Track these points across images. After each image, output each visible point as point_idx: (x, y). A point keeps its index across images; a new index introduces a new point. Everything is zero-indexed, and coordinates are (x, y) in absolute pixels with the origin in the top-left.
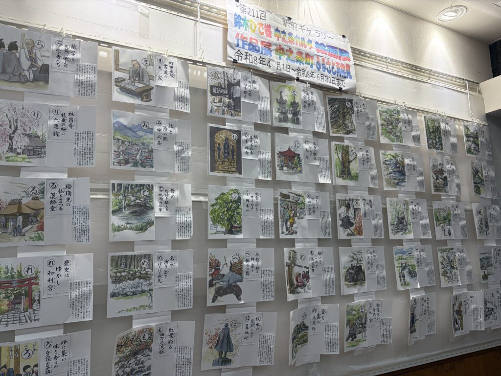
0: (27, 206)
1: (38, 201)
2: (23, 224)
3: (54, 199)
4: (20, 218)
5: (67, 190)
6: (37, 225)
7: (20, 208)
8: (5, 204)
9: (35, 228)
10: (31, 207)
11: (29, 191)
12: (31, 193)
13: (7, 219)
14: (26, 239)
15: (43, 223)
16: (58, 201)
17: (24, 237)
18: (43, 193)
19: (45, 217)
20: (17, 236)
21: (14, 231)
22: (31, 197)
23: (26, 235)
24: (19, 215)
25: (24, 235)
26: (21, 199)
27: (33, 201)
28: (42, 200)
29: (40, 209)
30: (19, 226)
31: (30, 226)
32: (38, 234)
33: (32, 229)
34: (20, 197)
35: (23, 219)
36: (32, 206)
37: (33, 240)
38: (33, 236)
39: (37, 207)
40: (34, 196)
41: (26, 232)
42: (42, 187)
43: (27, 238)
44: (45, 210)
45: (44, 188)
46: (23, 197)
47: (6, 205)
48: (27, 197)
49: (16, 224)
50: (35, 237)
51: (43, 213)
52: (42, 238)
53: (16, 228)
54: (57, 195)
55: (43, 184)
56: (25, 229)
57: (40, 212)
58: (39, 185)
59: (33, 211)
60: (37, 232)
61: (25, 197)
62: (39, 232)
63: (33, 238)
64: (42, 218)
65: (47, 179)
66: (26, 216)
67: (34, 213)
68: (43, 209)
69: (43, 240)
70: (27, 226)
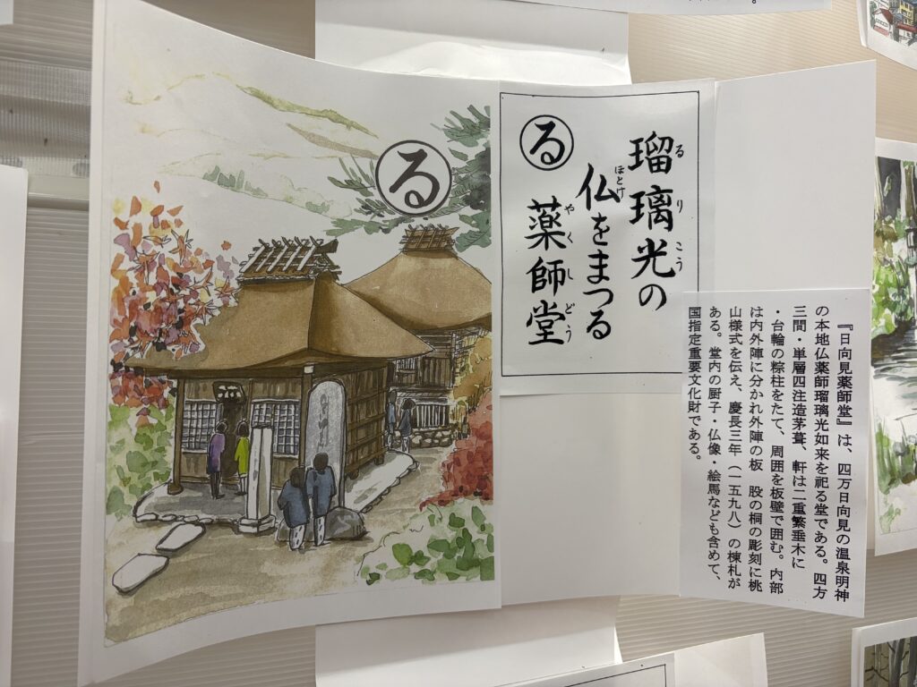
0: (375, 303)
1: (445, 263)
2: (349, 449)
3: (553, 253)
4: (329, 397)
5: (643, 179)
6: (445, 454)
7: (321, 317)
8: (218, 277)
9: (432, 481)
10: (400, 308)
11: (387, 180)
12: (397, 199)
13: (232, 407)
14: (372, 563)
15: (485, 435)
16: (578, 263)
17: (360, 550)
18: (479, 197)
19: (500, 387)
20: (311, 541)
21: (284, 506)
22: (401, 230)
23: (375, 531)
24: (323, 374)
25: (360, 536)
26: (333, 246)
27: (410, 264)
28: (472, 255)
29: (462, 328)
30: (322, 461)
31: (398, 464)
32: (455, 522)
33: (411, 488)
34: (318, 229)
35: (351, 403)
36: (404, 299)
37: (419, 575)
38: (418, 543)
39: (445, 311)
40: (418, 223)
41: (369, 508)
42: (472, 153)
43: (380, 555)
44: (494, 335)
45: (485, 157)
46: (344, 226)
47: (224, 292)
48: (371, 228)
49: (301, 446)
50: (435, 545)
51: (486, 359)
52: (481, 552)
53: (298, 479)
54: (576, 221)
55: (473, 127)
56: (361, 486)
57: (464, 352)
58: (453, 134)
59: (419, 346)
60: (446, 512)
61: (353, 225)
62: (464, 506)
63: (418, 558)
64: (478, 395)
65: (507, 92)
66: (369, 378)
67: (426, 360)
68: (485, 323)
69: (485, 568)
70: (379, 461)
